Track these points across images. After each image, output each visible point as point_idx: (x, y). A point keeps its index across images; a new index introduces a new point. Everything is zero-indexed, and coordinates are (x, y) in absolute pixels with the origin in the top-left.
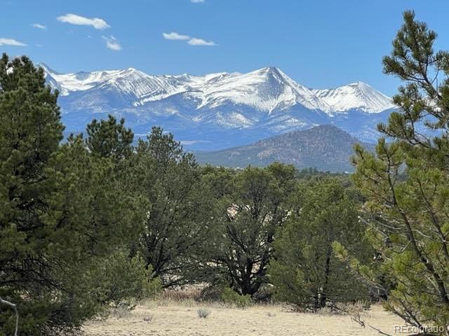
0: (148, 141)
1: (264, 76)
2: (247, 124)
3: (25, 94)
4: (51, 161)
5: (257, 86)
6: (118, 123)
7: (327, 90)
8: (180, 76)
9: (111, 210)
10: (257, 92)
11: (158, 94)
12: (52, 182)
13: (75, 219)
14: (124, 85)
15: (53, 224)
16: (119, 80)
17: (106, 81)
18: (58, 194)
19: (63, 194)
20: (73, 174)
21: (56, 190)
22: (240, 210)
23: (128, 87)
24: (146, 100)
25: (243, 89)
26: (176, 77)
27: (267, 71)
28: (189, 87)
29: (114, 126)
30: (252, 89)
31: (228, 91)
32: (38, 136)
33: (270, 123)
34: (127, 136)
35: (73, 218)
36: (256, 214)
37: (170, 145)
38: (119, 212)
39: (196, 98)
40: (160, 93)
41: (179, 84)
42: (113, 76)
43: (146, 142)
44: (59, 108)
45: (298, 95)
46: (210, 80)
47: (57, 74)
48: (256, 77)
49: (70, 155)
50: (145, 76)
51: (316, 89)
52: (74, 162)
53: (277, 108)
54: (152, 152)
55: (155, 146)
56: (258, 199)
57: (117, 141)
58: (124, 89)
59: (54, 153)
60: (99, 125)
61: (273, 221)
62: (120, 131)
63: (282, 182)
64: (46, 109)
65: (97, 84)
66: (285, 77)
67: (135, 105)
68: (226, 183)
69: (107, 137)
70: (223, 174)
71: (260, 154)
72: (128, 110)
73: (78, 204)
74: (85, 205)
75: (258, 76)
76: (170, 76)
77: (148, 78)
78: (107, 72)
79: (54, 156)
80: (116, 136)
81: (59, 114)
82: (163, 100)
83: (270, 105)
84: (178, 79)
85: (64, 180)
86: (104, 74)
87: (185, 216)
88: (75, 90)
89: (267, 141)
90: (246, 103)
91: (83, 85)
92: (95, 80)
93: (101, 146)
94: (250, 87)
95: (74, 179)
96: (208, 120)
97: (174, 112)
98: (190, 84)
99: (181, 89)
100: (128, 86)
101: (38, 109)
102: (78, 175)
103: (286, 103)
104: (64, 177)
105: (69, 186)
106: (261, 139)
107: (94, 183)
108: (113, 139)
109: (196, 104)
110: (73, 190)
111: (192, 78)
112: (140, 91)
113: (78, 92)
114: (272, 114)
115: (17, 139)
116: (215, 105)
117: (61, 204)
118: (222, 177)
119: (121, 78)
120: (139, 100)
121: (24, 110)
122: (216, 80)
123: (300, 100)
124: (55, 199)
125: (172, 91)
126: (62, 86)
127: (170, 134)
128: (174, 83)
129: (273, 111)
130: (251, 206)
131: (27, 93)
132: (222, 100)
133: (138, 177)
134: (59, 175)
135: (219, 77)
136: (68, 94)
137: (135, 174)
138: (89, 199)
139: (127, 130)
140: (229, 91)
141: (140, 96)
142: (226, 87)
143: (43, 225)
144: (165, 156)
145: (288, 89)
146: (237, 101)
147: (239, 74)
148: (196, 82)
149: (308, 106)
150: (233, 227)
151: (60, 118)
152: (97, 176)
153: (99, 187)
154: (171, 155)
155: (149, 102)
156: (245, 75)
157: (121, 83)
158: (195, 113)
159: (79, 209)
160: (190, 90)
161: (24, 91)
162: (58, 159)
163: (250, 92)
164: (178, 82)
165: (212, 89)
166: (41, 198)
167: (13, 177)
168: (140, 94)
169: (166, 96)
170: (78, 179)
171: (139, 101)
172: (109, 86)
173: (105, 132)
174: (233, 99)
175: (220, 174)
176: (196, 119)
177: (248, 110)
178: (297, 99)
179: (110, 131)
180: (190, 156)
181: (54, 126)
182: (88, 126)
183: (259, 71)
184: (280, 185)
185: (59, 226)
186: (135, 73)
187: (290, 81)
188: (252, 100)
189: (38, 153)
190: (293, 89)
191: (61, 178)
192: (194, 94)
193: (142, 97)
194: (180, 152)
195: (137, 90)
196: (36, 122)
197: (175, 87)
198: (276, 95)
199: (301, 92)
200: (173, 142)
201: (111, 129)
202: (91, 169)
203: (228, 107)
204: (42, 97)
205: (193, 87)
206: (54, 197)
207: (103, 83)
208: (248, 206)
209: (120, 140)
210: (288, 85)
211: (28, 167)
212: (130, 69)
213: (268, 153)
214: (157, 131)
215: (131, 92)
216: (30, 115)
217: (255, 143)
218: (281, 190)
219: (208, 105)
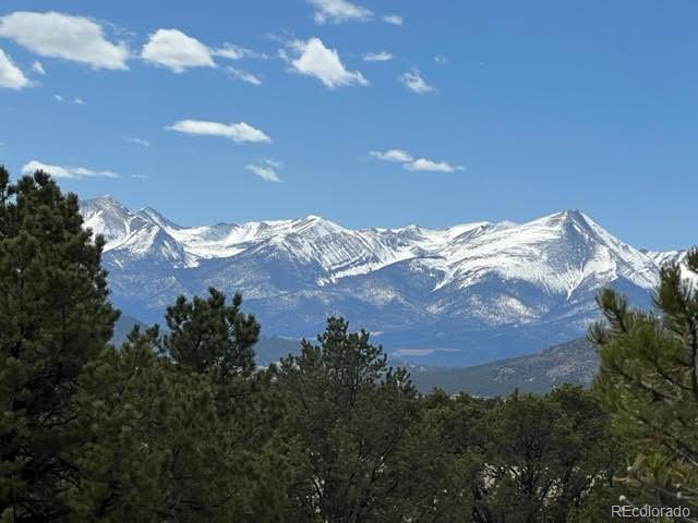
0: (320, 345)
1: (558, 228)
2: (528, 317)
3: (33, 245)
4: (84, 380)
5: (546, 246)
6: (229, 303)
7: (675, 253)
8: (403, 229)
9: (210, 479)
10: (545, 257)
11: (362, 264)
12: (86, 424)
13: (133, 499)
14: (299, 247)
15: (87, 507)
16: (290, 237)
17: (268, 240)
18: (97, 447)
19: (108, 447)
20: (127, 406)
21: (94, 440)
22: (499, 475)
23: (306, 250)
24: (340, 275)
25: (519, 252)
26: (397, 231)
27: (564, 218)
28: (420, 249)
29: (220, 309)
30: (536, 252)
31: (490, 256)
32: (59, 330)
33: (570, 314)
34: (246, 331)
35: (128, 499)
36: (529, 482)
37: (363, 353)
38: (225, 484)
39: (433, 270)
40: (367, 261)
41: (401, 245)
42: (280, 230)
43: (317, 348)
44: (105, 274)
45: (621, 262)
46: (458, 237)
47: (177, 227)
48: (543, 230)
49: (122, 367)
50: (338, 229)
51: (654, 251)
52: (130, 382)
53: (583, 287)
54: (328, 368)
55: (333, 355)
56: (532, 454)
57: (225, 339)
58: (299, 253)
59: (90, 364)
60: (190, 307)
61: (563, 496)
62: (231, 320)
63: (579, 422)
64: (76, 274)
65: (250, 246)
66: (596, 228)
67: (321, 282)
68: (471, 425)
69: (205, 332)
70: (466, 408)
71: (550, 373)
72: (308, 294)
73: (137, 469)
74: (153, 468)
75: (547, 228)
76: (384, 230)
77: (345, 234)
78: (268, 223)
79: (90, 371)
80: (223, 330)
81: (105, 284)
82: (372, 274)
83: (569, 281)
84: (399, 235)
85: (108, 419)
86: (263, 227)
87: (392, 490)
88: (210, 257)
89: (564, 346)
90: (526, 276)
91: (226, 247)
92: (247, 239)
93: (194, 351)
94: (533, 249)
95: (130, 417)
96: (456, 309)
97: (391, 296)
98: (421, 244)
99: (405, 253)
100: (308, 249)
101: (58, 276)
102: (139, 408)
103: (599, 277)
104: (109, 414)
105: (119, 432)
106: (553, 344)
107: (173, 423)
108: (218, 336)
109: (434, 281)
110: (128, 440)
111: (424, 233)
112: (329, 258)
113: (216, 261)
114: (571, 299)
115: (17, 336)
116: (469, 282)
117: (104, 469)
118: (463, 413)
119: (294, 235)
120: (327, 275)
121: (31, 278)
122: (469, 236)
123: (625, 272)
124: (92, 458)
125: (389, 257)
126: (186, 249)
127: (363, 331)
128: (393, 242)
129: (574, 291)
130: (520, 469)
131: (38, 242)
132: (483, 272)
133: (270, 413)
134: (101, 409)
135: (477, 229)
136: (196, 265)
137: (264, 406)
138: (161, 457)
139: (246, 318)
140: (495, 256)
141: (329, 267)
142: (487, 250)
143: (69, 510)
144: (352, 374)
145: (603, 251)
146: (509, 274)
147: (512, 224)
148: (433, 240)
149: (639, 282)
150: (485, 508)
151: (107, 293)
152: (179, 409)
153: (184, 432)
154: (364, 374)
155: (345, 277)
156: (522, 227)
157: (294, 244)
158: (433, 297)
159: (141, 478)
160: (422, 254)
161: (31, 238)
162: (96, 375)
163: (532, 258)
164: (399, 240)
165: (463, 252)
166: (64, 455)
167: (7, 414)
168: (330, 263)
169: (377, 267)
170: (139, 416)
171: (327, 277)
172: (272, 249)
173: (202, 322)
174: (502, 271)
175: (459, 407)
176: (434, 309)
177: (528, 291)
178: (618, 268)
179: (212, 320)
180: (402, 373)
181: (92, 309)
182: (169, 309)
183: (547, 219)
184: (574, 427)
185: (100, 513)
186: (320, 224)
187: (605, 236)
188: (535, 272)
189: (60, 365)
190: (611, 251)
191: (104, 415)
192: (430, 263)
193: (333, 268)
194: (381, 364)
195: (324, 256)
196: (56, 301)
197: (395, 249)
198: (579, 263)
199: (626, 257)
200: (368, 347)
201: (212, 316)
202: (164, 397)
203: (493, 285)
204: (68, 251)
205: (426, 249)
206: (90, 453)
207: (262, 243)
208: (515, 468)
209: (233, 339)
210: (603, 243)
211: (41, 394)
212: (310, 217)
213: (566, 369)
214: (336, 326)
215: (313, 260)
216: (43, 286)
217: (541, 352)
218: (577, 438)
219: (456, 281)
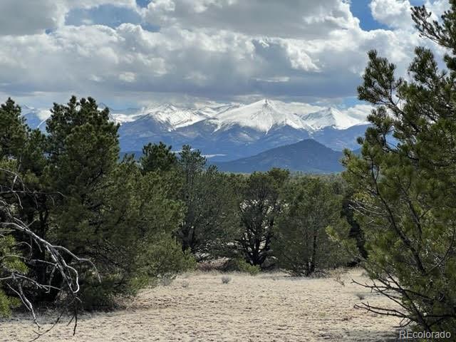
2: (251, 141)
11: (186, 122)
16: (157, 113)
24: (177, 127)
33: (267, 140)
39: (214, 124)
53: (272, 129)
58: (161, 119)
67: (170, 130)
82: (190, 126)
90: (250, 125)
98: (208, 114)
103: (279, 125)
109: (214, 128)
114: (268, 134)
116: (227, 128)
120: (172, 127)
123: (289, 122)
125: (196, 120)
129: (269, 131)
132: (232, 125)
155: (180, 128)
160: (208, 118)
168: (173, 122)
169: (191, 123)
174: (240, 123)
180: (214, 167)
192: (212, 121)
213: (267, 161)
215: (166, 122)
219: (222, 128)
